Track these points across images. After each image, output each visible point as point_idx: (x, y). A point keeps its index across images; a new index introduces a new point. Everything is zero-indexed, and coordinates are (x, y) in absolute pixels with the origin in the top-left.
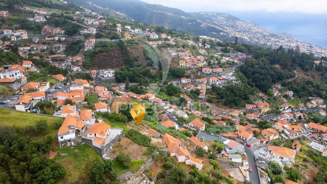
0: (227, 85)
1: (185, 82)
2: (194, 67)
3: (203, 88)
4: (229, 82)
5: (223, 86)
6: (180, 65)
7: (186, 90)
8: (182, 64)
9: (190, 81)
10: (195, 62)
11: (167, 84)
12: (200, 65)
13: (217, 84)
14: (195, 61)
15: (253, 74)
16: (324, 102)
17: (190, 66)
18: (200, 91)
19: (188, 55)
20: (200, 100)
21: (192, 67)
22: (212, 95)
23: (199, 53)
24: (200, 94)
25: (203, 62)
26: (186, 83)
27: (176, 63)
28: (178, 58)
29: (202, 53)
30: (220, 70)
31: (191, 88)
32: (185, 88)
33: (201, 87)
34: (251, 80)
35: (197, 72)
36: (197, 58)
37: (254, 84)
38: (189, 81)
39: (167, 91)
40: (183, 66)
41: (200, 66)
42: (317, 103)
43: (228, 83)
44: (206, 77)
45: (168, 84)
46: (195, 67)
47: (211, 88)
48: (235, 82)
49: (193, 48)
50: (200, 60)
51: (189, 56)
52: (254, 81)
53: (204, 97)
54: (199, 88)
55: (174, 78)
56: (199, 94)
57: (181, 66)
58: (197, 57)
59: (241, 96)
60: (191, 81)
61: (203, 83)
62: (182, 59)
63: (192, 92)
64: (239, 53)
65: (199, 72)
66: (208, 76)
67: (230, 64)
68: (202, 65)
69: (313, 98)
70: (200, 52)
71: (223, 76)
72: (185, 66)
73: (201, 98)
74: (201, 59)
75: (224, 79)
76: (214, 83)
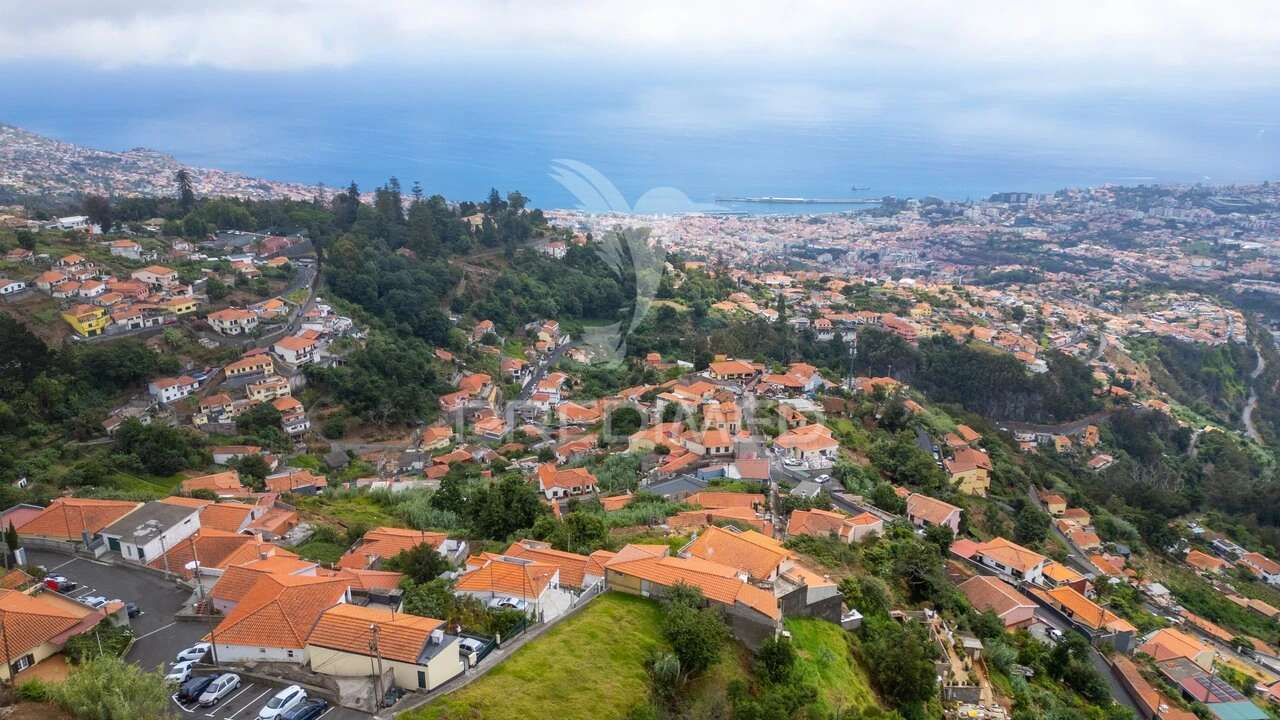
0: (346, 352)
1: (179, 396)
2: (156, 322)
3: (279, 392)
4: (341, 341)
5: (340, 363)
6: (84, 328)
7: (211, 428)
8: (93, 322)
9: (196, 385)
10: (145, 302)
11: (101, 431)
12: (183, 307)
13: (317, 359)
14: (141, 297)
15: (381, 295)
16: (561, 328)
17: (136, 321)
18: (280, 409)
19: (83, 277)
20: (298, 442)
21: (149, 324)
22: (324, 405)
23: (120, 258)
24: (284, 419)
25: (181, 292)
26: (185, 400)
27: (50, 324)
28: (44, 301)
29: (134, 256)
30: (274, 307)
31: (228, 409)
32: (198, 421)
33: (268, 390)
34: (390, 314)
35: (192, 337)
36: (138, 280)
37: (406, 326)
38: (189, 388)
39: (144, 460)
40: (99, 332)
41: (184, 311)
42: (552, 336)
43: (344, 346)
44: (254, 346)
45: (109, 429)
46: (161, 319)
47: (304, 382)
48: (359, 335)
49: (70, 244)
50: (158, 288)
51: (97, 279)
52: (402, 316)
53: (308, 424)
54: (260, 396)
55: (110, 393)
56: (279, 419)
57: (92, 333)
58: (134, 275)
59: (415, 377)
60: (200, 383)
61: (260, 373)
62: (75, 301)
63: (243, 424)
64: (237, 233)
65: (202, 334)
66: (258, 342)
67: (281, 277)
68: (190, 304)
69: (535, 324)
70: (124, 254)
71: (306, 326)
72: (111, 330)
73: (297, 436)
74: (165, 283)
75: (321, 335)
76: (303, 359)
